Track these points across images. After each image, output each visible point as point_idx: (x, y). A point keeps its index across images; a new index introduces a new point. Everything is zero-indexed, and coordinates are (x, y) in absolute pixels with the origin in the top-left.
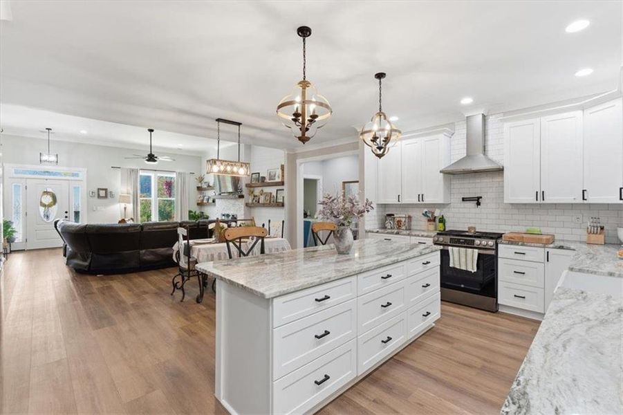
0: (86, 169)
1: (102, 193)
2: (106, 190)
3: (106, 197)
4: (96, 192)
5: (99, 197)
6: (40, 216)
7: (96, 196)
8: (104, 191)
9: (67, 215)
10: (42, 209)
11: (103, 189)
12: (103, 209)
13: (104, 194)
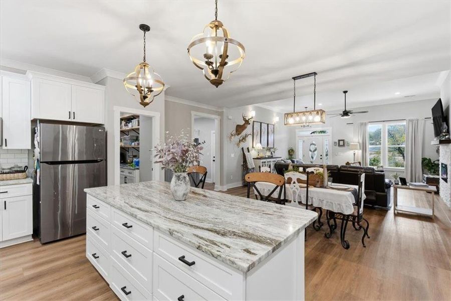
0: (331, 128)
1: (341, 143)
2: (343, 140)
3: (344, 145)
4: (337, 142)
5: (339, 145)
6: (309, 157)
7: (338, 144)
8: (342, 142)
9: (321, 157)
10: (310, 153)
11: (342, 140)
12: (342, 154)
13: (342, 144)
